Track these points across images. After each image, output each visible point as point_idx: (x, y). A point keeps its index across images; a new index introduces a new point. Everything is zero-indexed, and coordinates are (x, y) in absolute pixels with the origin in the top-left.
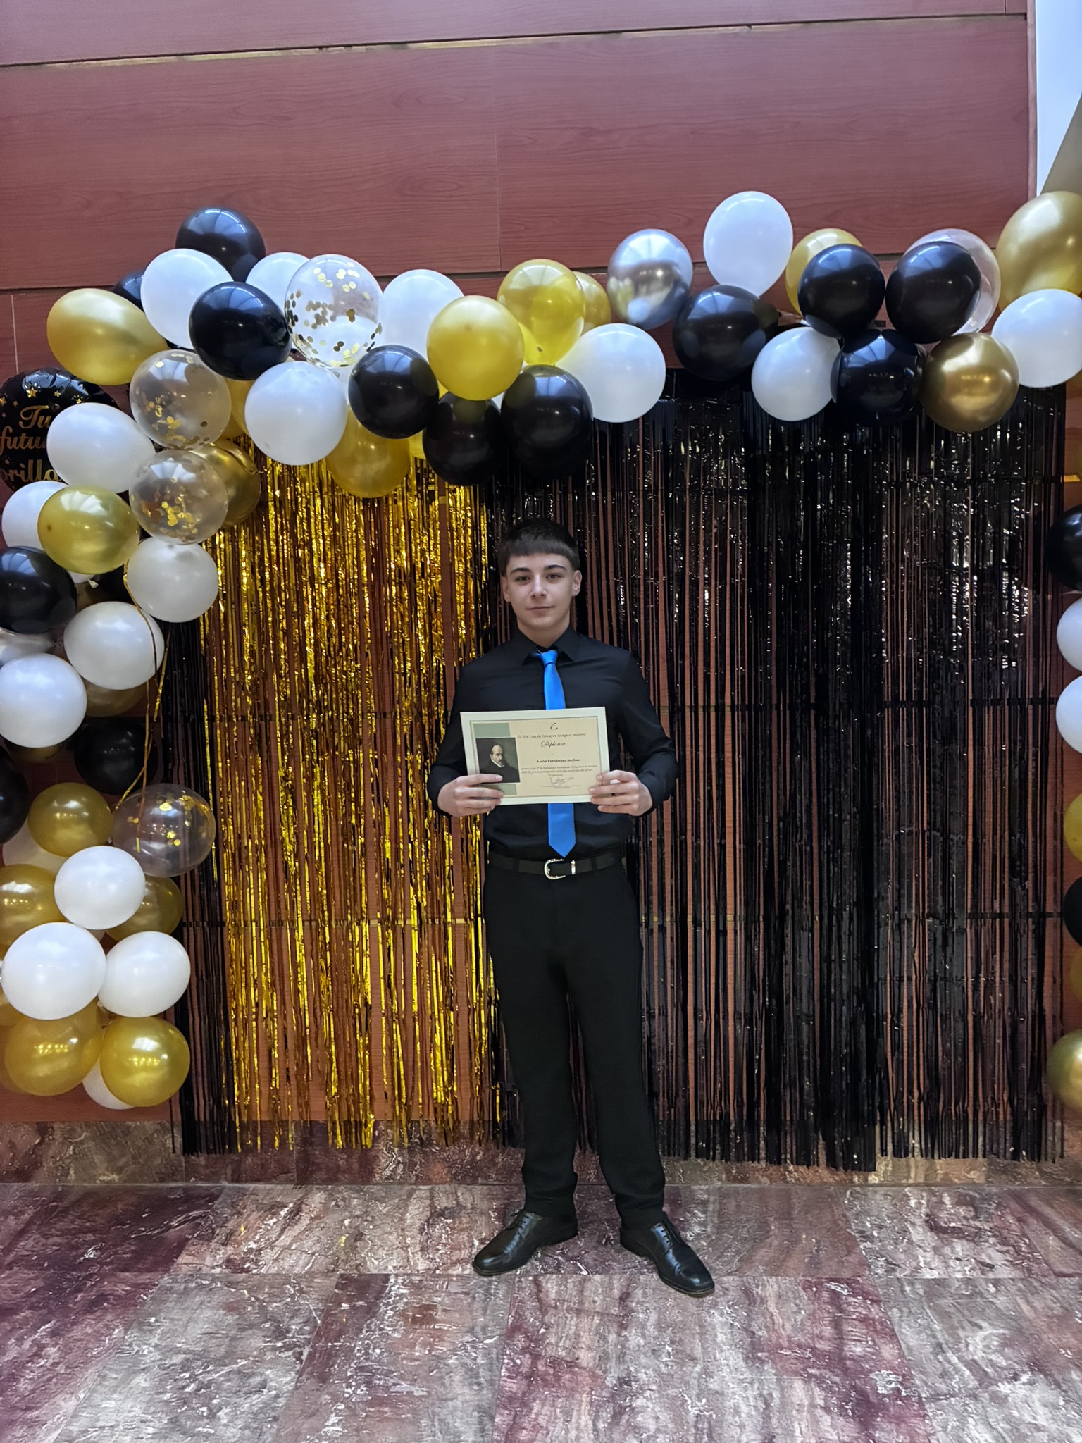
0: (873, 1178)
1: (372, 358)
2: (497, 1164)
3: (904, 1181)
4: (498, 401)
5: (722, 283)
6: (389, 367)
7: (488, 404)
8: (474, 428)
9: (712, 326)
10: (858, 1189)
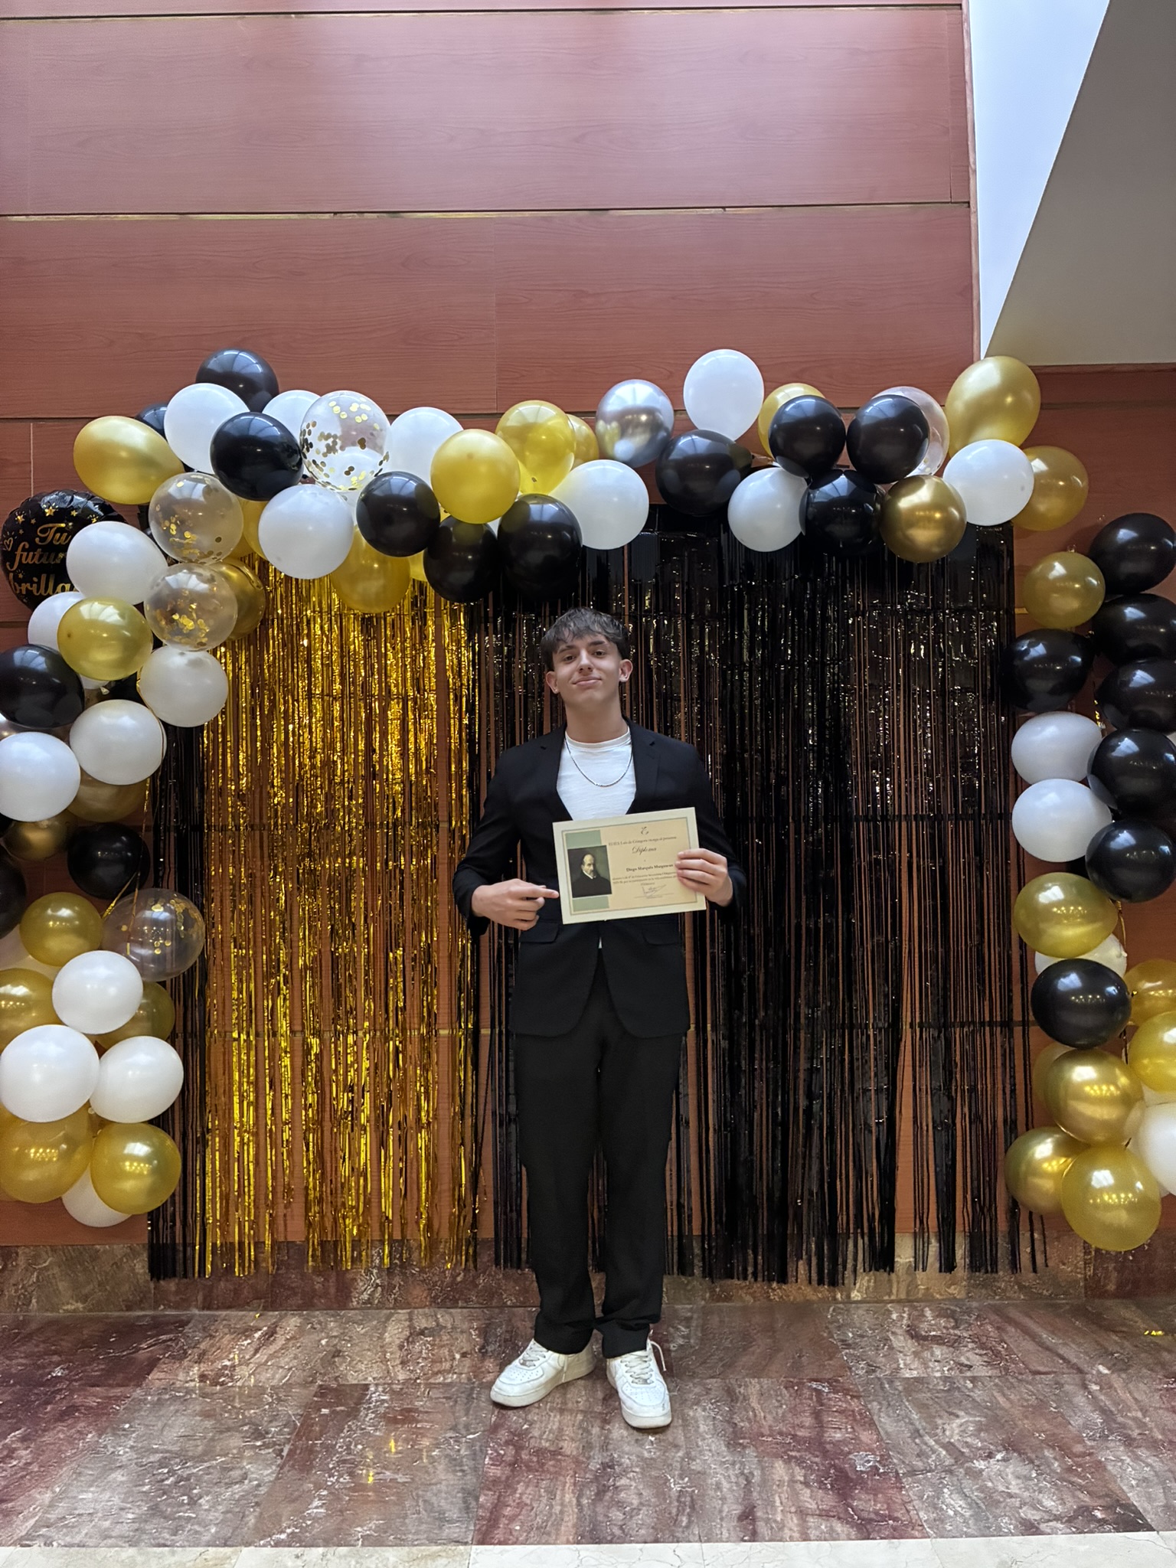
0: (855, 1295)
1: (379, 483)
2: (476, 1286)
3: (886, 1298)
4: (494, 526)
5: (701, 427)
6: (395, 491)
7: (485, 528)
8: (472, 549)
9: (691, 466)
10: (841, 1306)
